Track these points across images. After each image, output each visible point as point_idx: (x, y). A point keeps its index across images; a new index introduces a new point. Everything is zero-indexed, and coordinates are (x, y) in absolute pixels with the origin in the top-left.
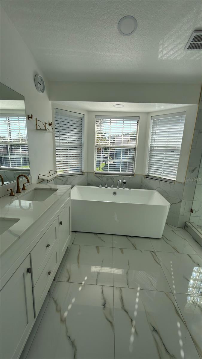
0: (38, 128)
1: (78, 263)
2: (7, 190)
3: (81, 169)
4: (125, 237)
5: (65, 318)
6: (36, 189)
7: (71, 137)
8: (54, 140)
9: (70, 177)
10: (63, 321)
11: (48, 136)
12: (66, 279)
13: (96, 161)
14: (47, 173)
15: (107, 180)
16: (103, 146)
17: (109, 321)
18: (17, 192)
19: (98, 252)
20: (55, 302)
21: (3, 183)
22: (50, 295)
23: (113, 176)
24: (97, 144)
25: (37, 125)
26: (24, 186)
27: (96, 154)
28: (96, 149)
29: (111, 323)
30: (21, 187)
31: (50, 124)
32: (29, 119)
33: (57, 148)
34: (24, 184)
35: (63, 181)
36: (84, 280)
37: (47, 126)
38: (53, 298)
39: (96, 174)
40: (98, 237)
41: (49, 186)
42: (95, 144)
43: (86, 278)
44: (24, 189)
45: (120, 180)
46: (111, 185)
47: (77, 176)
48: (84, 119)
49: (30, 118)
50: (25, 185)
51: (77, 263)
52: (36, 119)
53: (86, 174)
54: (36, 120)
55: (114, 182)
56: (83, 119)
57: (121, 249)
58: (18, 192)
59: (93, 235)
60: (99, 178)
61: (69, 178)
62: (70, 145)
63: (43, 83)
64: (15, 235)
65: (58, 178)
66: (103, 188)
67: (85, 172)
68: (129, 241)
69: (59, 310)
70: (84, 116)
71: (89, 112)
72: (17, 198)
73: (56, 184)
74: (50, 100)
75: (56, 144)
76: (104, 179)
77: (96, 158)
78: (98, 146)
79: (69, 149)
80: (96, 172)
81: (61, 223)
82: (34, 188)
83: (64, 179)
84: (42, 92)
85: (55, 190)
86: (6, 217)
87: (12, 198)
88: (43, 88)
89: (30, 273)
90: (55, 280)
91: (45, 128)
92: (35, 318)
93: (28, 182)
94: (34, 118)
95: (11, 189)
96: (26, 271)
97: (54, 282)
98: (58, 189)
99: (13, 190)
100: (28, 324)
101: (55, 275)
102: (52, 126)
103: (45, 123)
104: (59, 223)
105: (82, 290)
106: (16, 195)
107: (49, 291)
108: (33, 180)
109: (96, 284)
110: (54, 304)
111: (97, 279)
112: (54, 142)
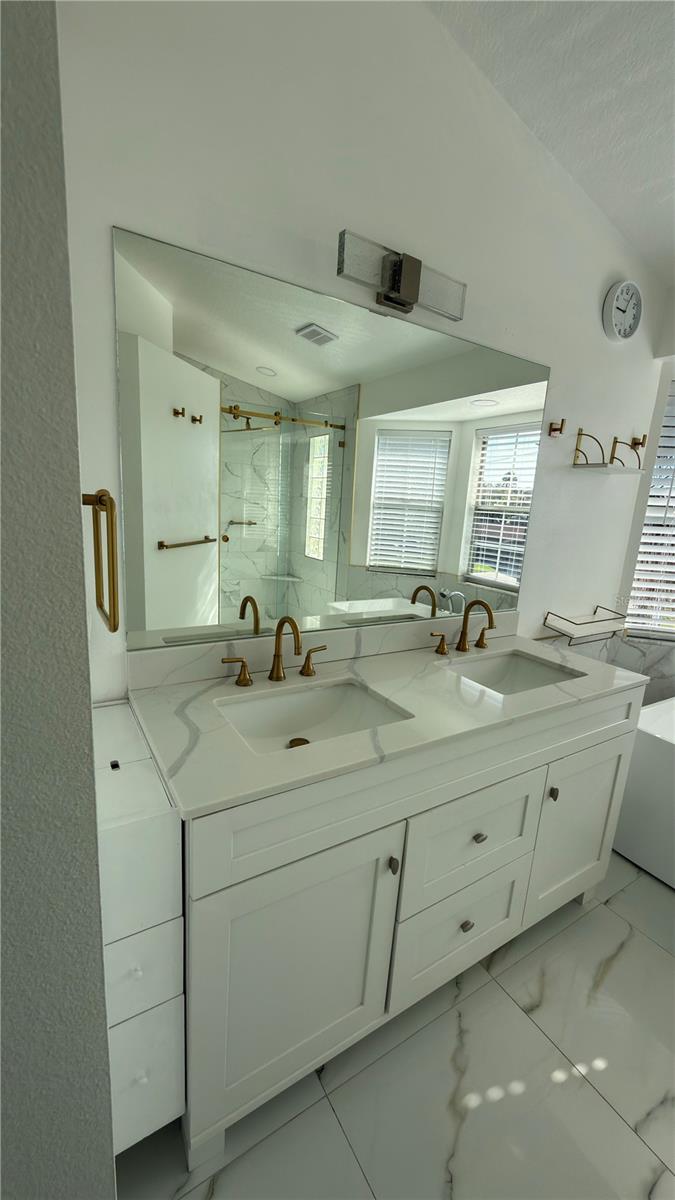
0: (581, 461)
1: (597, 985)
2: (432, 635)
5: (466, 1111)
6: (516, 655)
10: (458, 1111)
11: (621, 485)
12: (526, 1001)
14: (582, 612)
18: (458, 649)
20: (461, 1033)
22: (456, 997)
25: (577, 449)
26: (482, 634)
30: (473, 636)
31: (635, 444)
32: (553, 433)
33: (647, 530)
34: (482, 632)
35: (644, 654)
37: (623, 451)
38: (460, 1016)
41: (563, 657)
43: (600, 1064)
44: (480, 644)
49: (556, 430)
50: (486, 632)
52: (581, 430)
54: (580, 434)
58: (461, 647)
63: (638, 305)
65: (626, 639)
69: (459, 1068)
72: (450, 662)
74: (656, 354)
75: (647, 514)
81: (554, 793)
82: (509, 649)
83: (655, 650)
84: (626, 335)
85: (573, 674)
86: (392, 699)
87: (439, 660)
88: (631, 321)
89: (394, 873)
90: (488, 968)
91: (613, 458)
92: (386, 1015)
93: (491, 626)
94: (570, 430)
95: (443, 636)
96: (383, 861)
97: (485, 971)
98: (584, 674)
99: (446, 638)
100: (362, 1007)
101: (494, 952)
102: (641, 450)
103: (616, 441)
104: (548, 789)
105: (562, 1085)
106: (453, 655)
107: (457, 982)
108: (522, 627)
109: (636, 1131)
110: (454, 1031)
111: (649, 1114)
112: (641, 506)
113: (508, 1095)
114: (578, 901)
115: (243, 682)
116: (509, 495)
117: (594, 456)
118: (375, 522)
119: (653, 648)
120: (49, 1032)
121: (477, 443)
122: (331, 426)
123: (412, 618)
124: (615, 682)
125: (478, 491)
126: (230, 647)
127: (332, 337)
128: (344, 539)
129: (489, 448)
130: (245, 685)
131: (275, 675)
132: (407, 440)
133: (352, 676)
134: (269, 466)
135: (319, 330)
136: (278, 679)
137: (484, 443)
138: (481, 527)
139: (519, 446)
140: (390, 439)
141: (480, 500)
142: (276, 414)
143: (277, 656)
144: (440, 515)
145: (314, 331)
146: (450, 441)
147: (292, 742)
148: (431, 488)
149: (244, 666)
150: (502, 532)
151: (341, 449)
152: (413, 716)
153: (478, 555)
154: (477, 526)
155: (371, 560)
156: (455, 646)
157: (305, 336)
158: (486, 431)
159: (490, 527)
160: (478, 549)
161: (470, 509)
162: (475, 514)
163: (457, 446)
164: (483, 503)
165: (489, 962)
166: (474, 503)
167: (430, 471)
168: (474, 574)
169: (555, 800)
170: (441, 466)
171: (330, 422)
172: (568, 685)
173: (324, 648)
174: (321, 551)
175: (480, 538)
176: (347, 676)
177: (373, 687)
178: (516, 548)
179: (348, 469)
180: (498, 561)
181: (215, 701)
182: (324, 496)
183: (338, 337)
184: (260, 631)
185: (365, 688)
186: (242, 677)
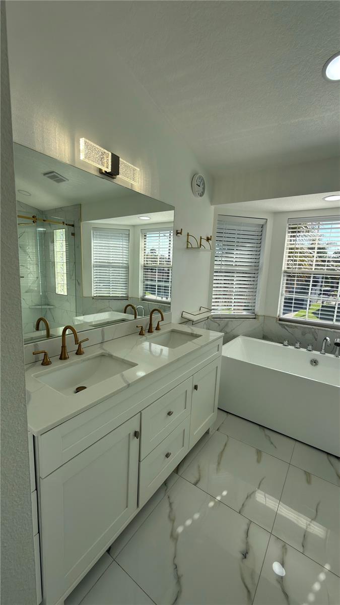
0: (190, 246)
1: (219, 464)
2: (137, 327)
3: (254, 310)
4: (325, 456)
5: (178, 535)
6: (173, 331)
7: (240, 257)
8: (213, 261)
9: (232, 321)
10: (174, 537)
11: (204, 256)
12: (194, 480)
13: (284, 297)
14: (195, 310)
15: (304, 334)
16: (300, 272)
17: (246, 587)
18: (149, 332)
19: (259, 461)
20: (171, 504)
21: (135, 317)
22: (166, 490)
23: (315, 329)
24: (288, 268)
25: (188, 241)
26: (158, 324)
27: (285, 285)
28: (284, 277)
29: (249, 591)
30: (154, 325)
31: (208, 239)
32: (178, 235)
33: (215, 274)
34: (158, 323)
35: (219, 325)
36: (220, 494)
37: (204, 242)
38: (169, 497)
39: (280, 320)
40: (266, 435)
41: (192, 330)
42: (284, 267)
43: (225, 493)
44: (158, 328)
45: (327, 338)
46: (308, 345)
47: (243, 321)
48: (266, 227)
49: (179, 233)
50: (160, 323)
51: (217, 464)
52: (188, 233)
53: (261, 319)
54: (188, 235)
55: (316, 340)
56: (264, 227)
57: (308, 474)
58: (150, 331)
59: (258, 427)
60: (286, 329)
61: (230, 322)
62: (238, 269)
63: (204, 184)
64: (125, 381)
65: (212, 319)
66: (290, 347)
67: (259, 314)
68: (332, 465)
69: (172, 520)
70: (266, 222)
71: (276, 213)
72: (147, 338)
73: (209, 329)
74: (212, 205)
75: (215, 268)
76: (298, 333)
77: (284, 292)
78: (290, 272)
79: (235, 276)
80: (282, 316)
81: (196, 387)
82: (169, 329)
83: (223, 322)
84: (201, 196)
85: (197, 336)
86: (125, 359)
87: (141, 338)
88: (202, 190)
89: (137, 438)
90: (177, 473)
91: (201, 245)
92: (138, 509)
93: (163, 320)
94: (184, 233)
95: (142, 327)
96: (132, 433)
97: (176, 474)
98: (201, 336)
99: (143, 328)
100: (127, 509)
101: (179, 465)
102: (210, 241)
103: (201, 238)
104: (194, 386)
105: (213, 507)
106: (147, 334)
107: (165, 483)
108: (173, 319)
109: (240, 513)
110: (167, 505)
111: (243, 505)
112: (212, 265)
113: (194, 521)
114: (207, 433)
115: (46, 363)
116: (158, 260)
117: (195, 245)
118: (95, 274)
119: (222, 322)
120: (6, 547)
121: (142, 236)
122: (66, 224)
123: (123, 320)
124: (210, 338)
125: (144, 258)
126: (36, 346)
127: (65, 180)
128: (79, 283)
129: (147, 238)
130: (47, 365)
131: (63, 357)
132: (108, 233)
133: (103, 351)
134: (29, 245)
135: (57, 175)
136: (65, 358)
137: (145, 236)
138: (148, 275)
139: (161, 238)
140: (100, 233)
141: (146, 262)
142: (33, 217)
143: (64, 347)
144: (127, 269)
145: (54, 175)
146: (129, 234)
147: (77, 389)
148: (122, 256)
149: (46, 355)
150: (157, 276)
151: (73, 236)
152: (137, 365)
153: (147, 288)
154: (146, 275)
155: (94, 294)
156: (147, 331)
157: (48, 177)
158: (145, 230)
159: (151, 275)
160: (147, 285)
161: (141, 266)
162: (144, 269)
163: (133, 236)
164: (147, 264)
165: (177, 470)
166: (143, 263)
167: (121, 248)
168: (146, 297)
169: (197, 390)
170: (126, 246)
171: (66, 223)
172: (196, 340)
173: (87, 340)
174: (66, 290)
175: (147, 280)
176: (100, 352)
177: (114, 354)
178: (163, 284)
179: (78, 247)
180: (156, 290)
181: (32, 375)
182: (65, 261)
183: (68, 180)
184: (50, 335)
185: (111, 356)
186: (45, 361)
